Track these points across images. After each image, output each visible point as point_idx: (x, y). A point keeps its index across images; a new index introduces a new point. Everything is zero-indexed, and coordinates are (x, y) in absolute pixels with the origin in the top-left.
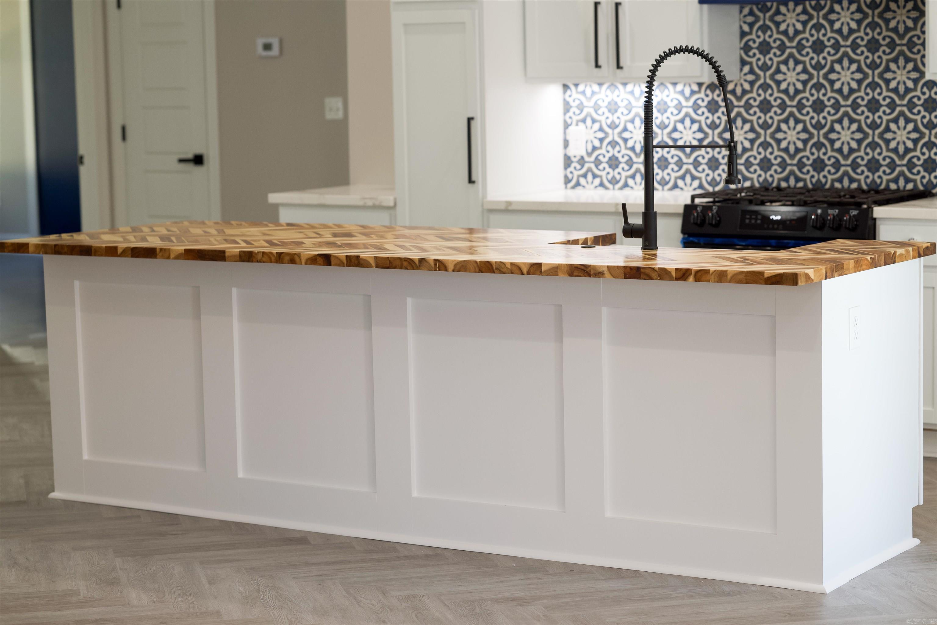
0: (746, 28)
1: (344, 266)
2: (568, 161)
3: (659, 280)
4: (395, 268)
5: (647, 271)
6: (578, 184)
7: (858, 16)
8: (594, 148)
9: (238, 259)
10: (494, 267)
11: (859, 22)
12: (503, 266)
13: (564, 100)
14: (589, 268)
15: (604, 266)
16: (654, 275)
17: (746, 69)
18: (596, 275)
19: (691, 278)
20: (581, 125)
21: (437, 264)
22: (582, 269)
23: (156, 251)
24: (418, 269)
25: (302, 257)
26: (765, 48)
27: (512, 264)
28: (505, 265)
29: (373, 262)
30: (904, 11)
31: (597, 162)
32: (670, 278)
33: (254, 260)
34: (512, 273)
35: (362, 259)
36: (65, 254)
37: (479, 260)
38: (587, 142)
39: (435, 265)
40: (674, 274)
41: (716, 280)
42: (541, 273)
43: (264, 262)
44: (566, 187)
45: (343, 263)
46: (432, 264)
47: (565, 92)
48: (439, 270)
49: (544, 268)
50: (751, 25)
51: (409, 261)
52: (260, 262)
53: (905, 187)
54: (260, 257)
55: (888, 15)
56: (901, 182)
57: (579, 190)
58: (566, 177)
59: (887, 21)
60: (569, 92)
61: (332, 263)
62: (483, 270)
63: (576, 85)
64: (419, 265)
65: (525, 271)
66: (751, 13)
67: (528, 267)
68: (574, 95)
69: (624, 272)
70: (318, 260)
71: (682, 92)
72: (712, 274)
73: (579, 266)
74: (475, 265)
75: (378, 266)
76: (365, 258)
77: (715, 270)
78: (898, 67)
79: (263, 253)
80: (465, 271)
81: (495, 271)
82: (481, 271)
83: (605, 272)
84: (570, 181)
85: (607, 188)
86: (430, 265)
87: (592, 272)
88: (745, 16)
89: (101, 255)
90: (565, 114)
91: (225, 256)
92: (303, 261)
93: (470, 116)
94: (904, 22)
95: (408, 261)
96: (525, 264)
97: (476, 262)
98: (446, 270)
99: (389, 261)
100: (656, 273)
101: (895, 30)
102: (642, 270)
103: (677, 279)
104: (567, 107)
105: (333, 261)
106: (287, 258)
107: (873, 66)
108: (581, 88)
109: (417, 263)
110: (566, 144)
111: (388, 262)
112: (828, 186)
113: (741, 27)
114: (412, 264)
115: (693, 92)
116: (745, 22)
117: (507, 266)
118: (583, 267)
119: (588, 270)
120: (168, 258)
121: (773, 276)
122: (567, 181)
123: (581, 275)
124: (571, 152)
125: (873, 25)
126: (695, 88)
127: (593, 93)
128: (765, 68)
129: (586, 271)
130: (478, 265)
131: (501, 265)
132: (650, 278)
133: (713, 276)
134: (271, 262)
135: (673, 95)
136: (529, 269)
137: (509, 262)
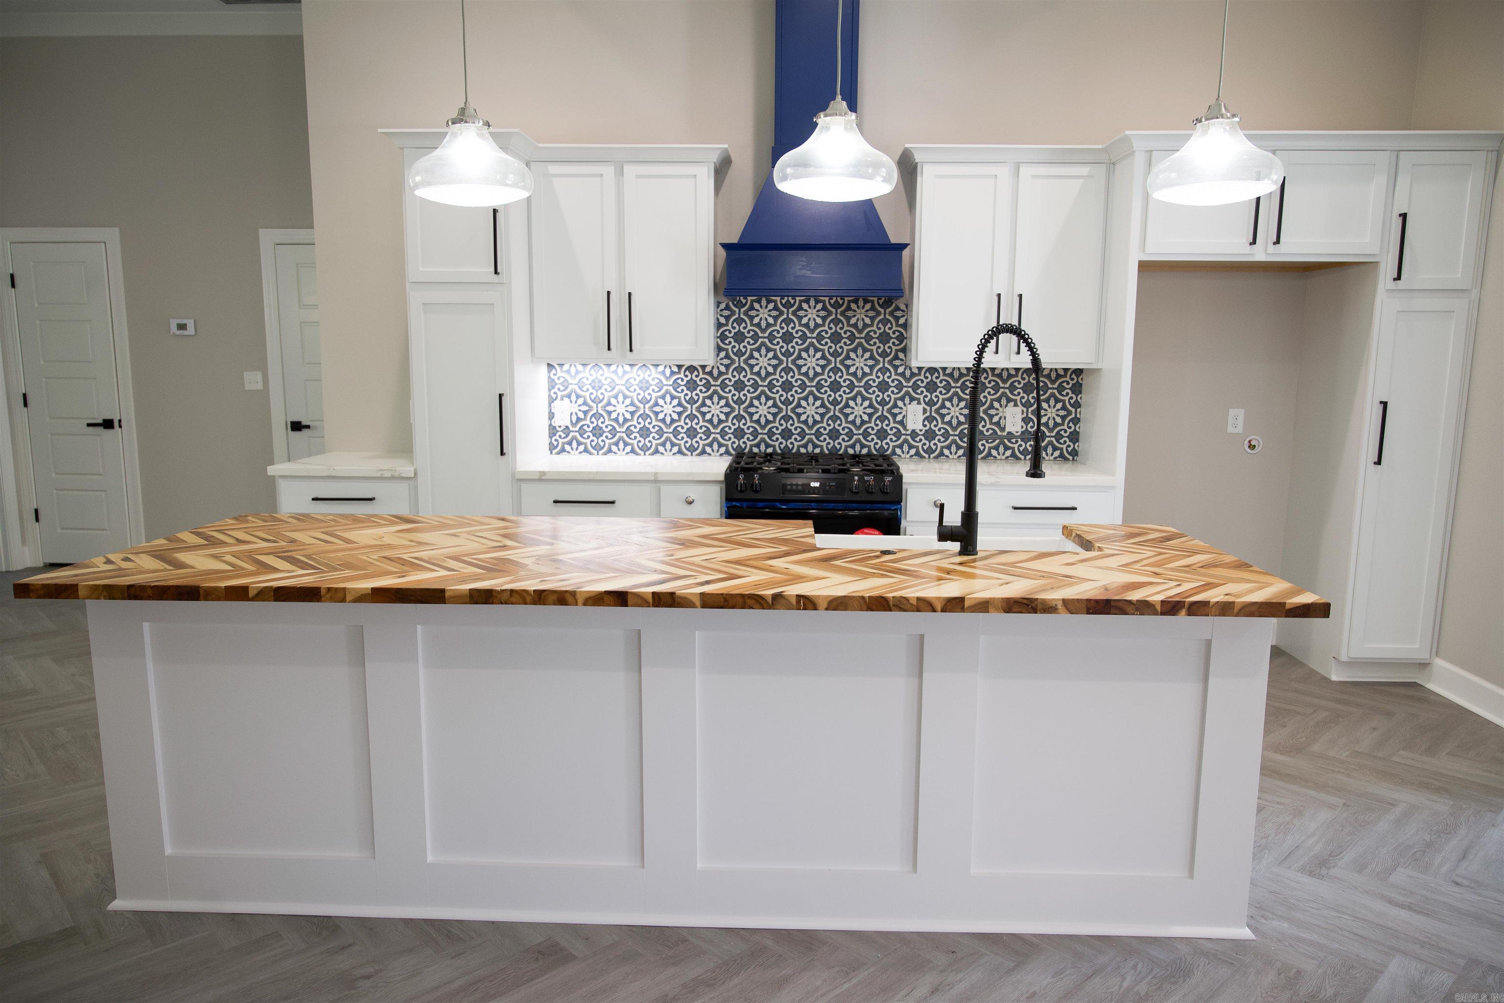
0: (723, 320)
1: (649, 606)
2: (553, 431)
3: (1137, 615)
4: (733, 607)
5: (1120, 604)
6: (563, 450)
7: (822, 313)
8: (579, 420)
9: (468, 600)
10: (891, 604)
11: (824, 319)
12: (905, 602)
13: (549, 377)
14: (1036, 602)
15: (1058, 600)
16: (1129, 609)
17: (723, 354)
18: (1045, 611)
19: (1184, 612)
20: (566, 400)
21: (802, 602)
22: (1024, 604)
23: (320, 592)
24: (770, 608)
25: (578, 596)
26: (739, 337)
27: (918, 599)
28: (908, 600)
29: (697, 602)
30: (863, 311)
31: (581, 431)
32: (1155, 613)
33: (495, 601)
34: (918, 610)
35: (680, 597)
36: (149, 598)
37: (868, 595)
38: (571, 414)
39: (798, 602)
40: (1159, 608)
41: (1217, 613)
42: (963, 610)
43: (512, 604)
44: (551, 453)
45: (648, 603)
46: (794, 601)
47: (549, 372)
48: (805, 609)
49: (967, 604)
50: (727, 318)
51: (757, 598)
52: (506, 603)
53: (860, 451)
54: (505, 596)
55: (850, 314)
56: (858, 447)
57: (564, 456)
58: (551, 443)
59: (848, 319)
60: (554, 371)
61: (629, 602)
62: (874, 607)
63: (561, 365)
64: (772, 603)
65: (939, 607)
66: (727, 308)
67: (944, 603)
68: (559, 374)
69: (1087, 606)
70: (605, 599)
71: (663, 373)
72: (1213, 606)
73: (1021, 600)
74: (861, 601)
75: (705, 606)
76: (684, 596)
77: (1218, 602)
78: (857, 356)
79: (512, 591)
80: (846, 609)
81: (893, 608)
82: (870, 609)
83: (1060, 607)
84: (556, 447)
85: (591, 454)
86: (790, 602)
87: (1039, 607)
88: (722, 310)
89: (218, 599)
90: (550, 390)
91: (445, 597)
92: (580, 601)
93: (501, 393)
94: (863, 320)
95: (755, 599)
96: (939, 598)
97: (863, 598)
98: (815, 609)
99: (724, 598)
100: (1133, 607)
101: (855, 326)
102: (1113, 603)
103: (1162, 614)
104: (552, 384)
105: (630, 600)
106: (554, 597)
107: (836, 354)
108: (566, 367)
109: (770, 600)
110: (551, 416)
111: (723, 600)
112: (794, 451)
113: (718, 319)
114: (761, 601)
115: (673, 373)
116: (721, 315)
117: (911, 601)
118: (1025, 601)
119: (1034, 605)
120: (343, 600)
121: (1297, 607)
122: (552, 447)
123: (1024, 611)
124: (556, 422)
125: (836, 322)
126: (675, 369)
127: (577, 372)
128: (739, 354)
129: (1030, 607)
130: (865, 602)
131: (902, 600)
132: (1125, 613)
133: (1213, 609)
134: (526, 603)
135: (654, 375)
136: (945, 605)
137: (914, 597)
